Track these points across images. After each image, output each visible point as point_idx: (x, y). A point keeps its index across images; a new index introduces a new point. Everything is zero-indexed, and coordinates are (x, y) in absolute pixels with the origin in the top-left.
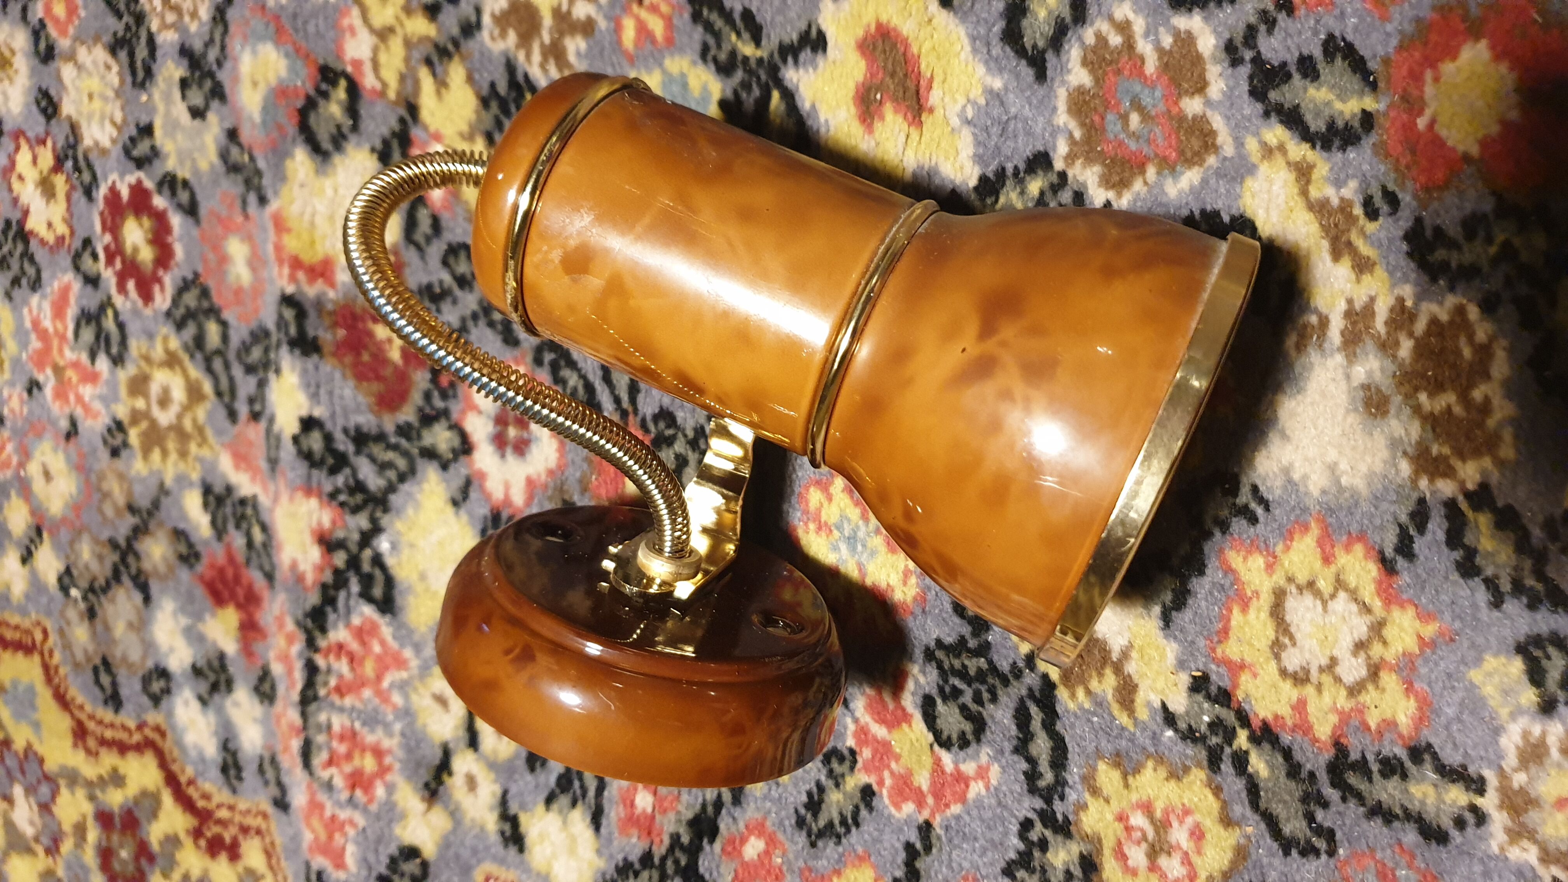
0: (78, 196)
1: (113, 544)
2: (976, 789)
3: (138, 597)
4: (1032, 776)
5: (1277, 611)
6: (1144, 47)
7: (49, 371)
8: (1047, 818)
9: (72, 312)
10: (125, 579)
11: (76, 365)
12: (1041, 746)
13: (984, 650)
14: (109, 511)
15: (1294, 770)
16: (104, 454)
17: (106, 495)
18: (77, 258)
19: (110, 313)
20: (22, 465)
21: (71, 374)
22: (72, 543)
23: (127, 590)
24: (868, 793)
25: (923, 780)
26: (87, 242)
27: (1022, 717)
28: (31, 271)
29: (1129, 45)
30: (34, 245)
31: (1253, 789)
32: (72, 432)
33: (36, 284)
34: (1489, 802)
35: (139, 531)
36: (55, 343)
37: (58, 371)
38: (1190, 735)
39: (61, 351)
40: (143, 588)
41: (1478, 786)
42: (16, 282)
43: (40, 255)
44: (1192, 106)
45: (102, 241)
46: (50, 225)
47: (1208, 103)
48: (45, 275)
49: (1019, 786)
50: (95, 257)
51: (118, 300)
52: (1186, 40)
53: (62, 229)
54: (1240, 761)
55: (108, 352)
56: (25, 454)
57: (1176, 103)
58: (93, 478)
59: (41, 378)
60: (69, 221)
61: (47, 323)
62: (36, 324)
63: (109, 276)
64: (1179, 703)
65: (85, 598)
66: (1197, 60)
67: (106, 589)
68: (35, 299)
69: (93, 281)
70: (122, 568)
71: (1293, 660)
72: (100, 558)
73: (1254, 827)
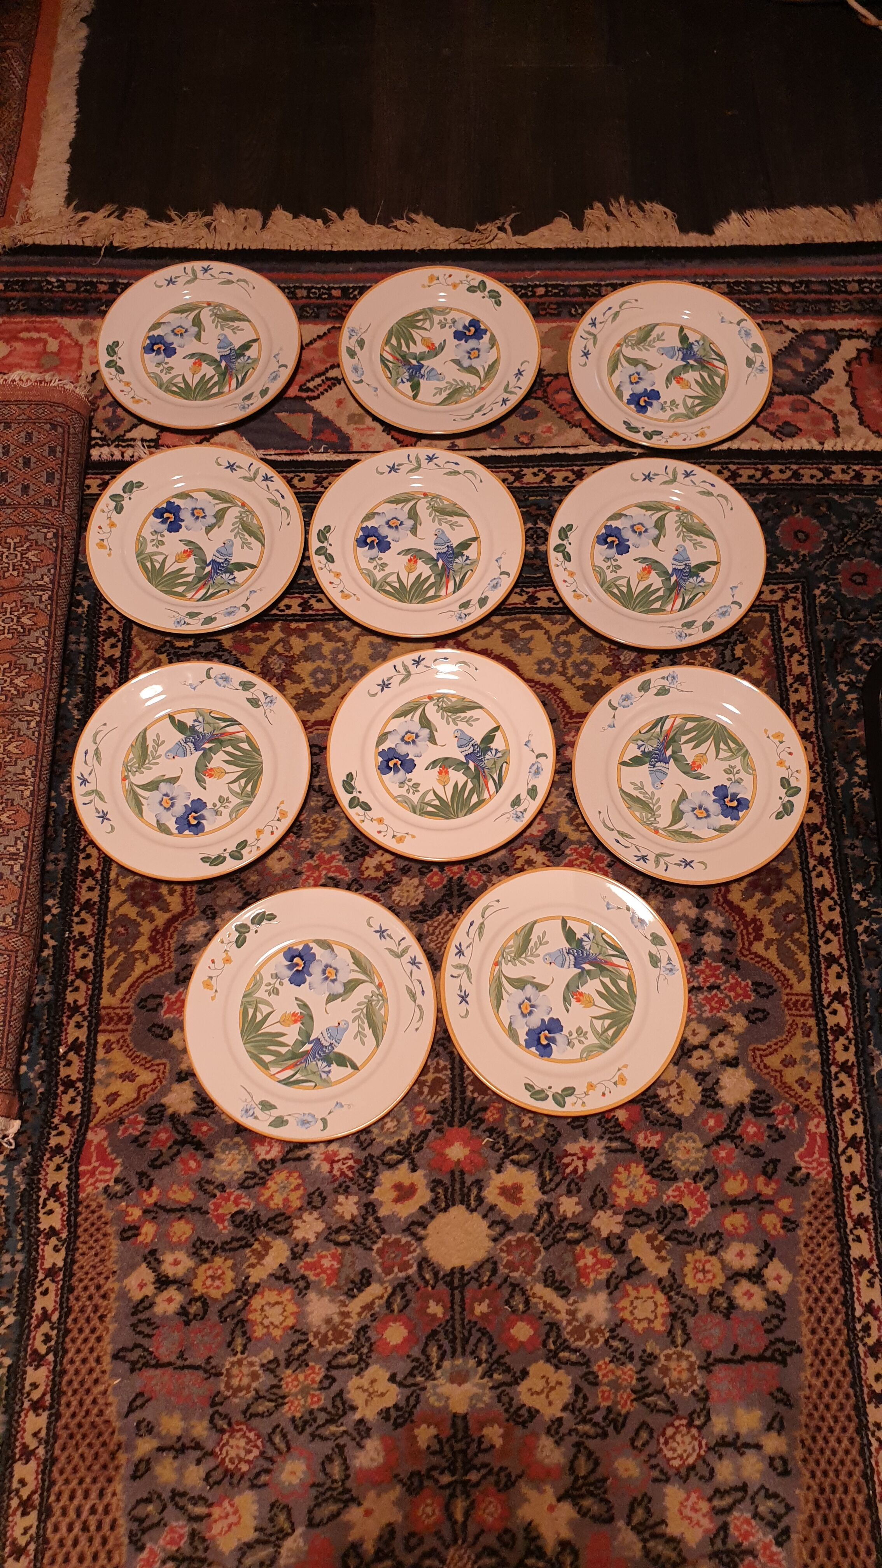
0: (377, 884)
2: (221, 1226)
4: (227, 1243)
5: (277, 1303)
6: (409, 1256)
8: (216, 1248)
11: (320, 876)
12: (235, 1244)
13: (259, 1227)
15: (240, 1311)
24: (214, 1196)
25: (220, 1211)
27: (242, 1239)
28: (352, 857)
29: (410, 1253)
30: (361, 859)
31: (233, 1302)
34: (239, 1356)
38: (244, 1284)
41: (243, 1353)
43: (356, 864)
44: (396, 1269)
47: (397, 1273)
49: (224, 1239)
52: (411, 1266)
53: (366, 874)
54: (240, 1298)
57: (397, 1265)
59: (315, 858)
61: (334, 863)
64: (251, 1280)
66: (407, 1269)
68: (342, 857)
71: (266, 1308)
73: (225, 1303)
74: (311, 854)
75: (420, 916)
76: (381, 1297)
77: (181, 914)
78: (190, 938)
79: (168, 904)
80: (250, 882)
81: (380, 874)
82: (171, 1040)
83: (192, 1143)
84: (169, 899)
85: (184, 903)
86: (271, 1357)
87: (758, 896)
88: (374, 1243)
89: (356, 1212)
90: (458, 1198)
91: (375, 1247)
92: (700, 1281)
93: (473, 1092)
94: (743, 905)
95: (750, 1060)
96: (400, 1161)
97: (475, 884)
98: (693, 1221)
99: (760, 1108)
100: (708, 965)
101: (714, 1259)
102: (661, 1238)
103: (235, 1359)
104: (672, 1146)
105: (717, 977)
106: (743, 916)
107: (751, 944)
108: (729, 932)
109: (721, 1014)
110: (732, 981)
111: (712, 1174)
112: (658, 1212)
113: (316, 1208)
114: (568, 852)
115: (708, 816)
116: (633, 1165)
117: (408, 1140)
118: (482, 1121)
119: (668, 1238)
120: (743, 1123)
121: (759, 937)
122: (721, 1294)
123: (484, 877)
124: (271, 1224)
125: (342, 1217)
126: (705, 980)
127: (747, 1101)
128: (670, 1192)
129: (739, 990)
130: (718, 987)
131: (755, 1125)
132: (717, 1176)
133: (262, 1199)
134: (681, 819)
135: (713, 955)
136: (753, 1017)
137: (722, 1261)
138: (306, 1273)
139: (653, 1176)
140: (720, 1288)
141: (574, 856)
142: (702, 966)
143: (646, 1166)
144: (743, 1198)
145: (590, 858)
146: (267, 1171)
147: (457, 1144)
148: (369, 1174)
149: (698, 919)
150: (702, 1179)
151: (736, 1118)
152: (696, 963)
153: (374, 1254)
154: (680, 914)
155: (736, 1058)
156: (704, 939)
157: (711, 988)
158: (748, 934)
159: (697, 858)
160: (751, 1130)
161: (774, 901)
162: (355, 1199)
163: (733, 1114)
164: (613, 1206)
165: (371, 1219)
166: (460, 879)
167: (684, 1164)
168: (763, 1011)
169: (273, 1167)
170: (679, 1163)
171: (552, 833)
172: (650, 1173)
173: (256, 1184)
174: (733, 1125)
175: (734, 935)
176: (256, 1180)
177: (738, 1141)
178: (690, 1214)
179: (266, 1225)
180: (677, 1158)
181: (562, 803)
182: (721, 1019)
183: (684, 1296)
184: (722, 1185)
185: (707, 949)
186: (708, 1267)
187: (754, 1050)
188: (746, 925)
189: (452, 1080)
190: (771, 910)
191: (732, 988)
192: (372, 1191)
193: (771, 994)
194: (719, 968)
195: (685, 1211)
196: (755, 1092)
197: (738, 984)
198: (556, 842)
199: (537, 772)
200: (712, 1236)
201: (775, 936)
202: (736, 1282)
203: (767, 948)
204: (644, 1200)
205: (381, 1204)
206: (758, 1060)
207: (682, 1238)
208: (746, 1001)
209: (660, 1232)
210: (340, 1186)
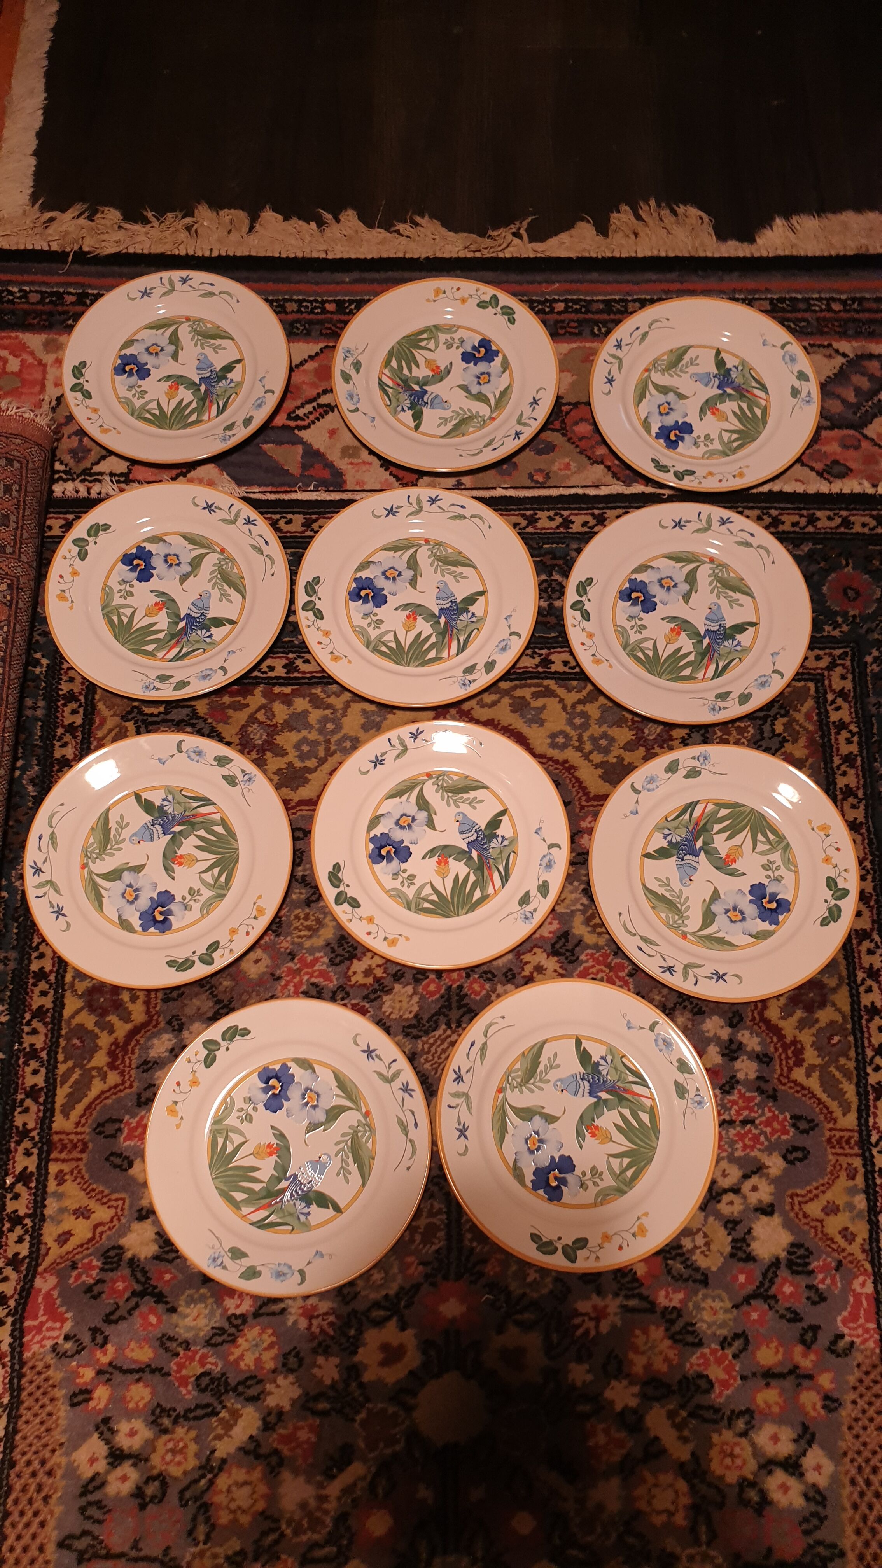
0: (365, 992)
2: (184, 1391)
4: (190, 1410)
5: (246, 1483)
7: (298, 966)
8: (178, 1416)
12: (200, 1412)
13: (227, 1391)
15: (204, 1492)
24: (177, 1354)
25: (184, 1372)
27: (208, 1405)
28: (338, 960)
30: (347, 963)
31: (196, 1481)
33: (332, 962)
34: (201, 1546)
36: (310, 971)
38: (208, 1459)
39: (307, 974)
41: (205, 1543)
43: (343, 967)
46: (355, 973)
49: (186, 1406)
54: (203, 1476)
60: (356, 984)
64: (217, 1454)
68: (326, 960)
71: (234, 1488)
73: (186, 1482)
74: (292, 955)
75: (415, 1032)
76: (364, 1478)
77: (144, 1025)
78: (153, 1054)
79: (130, 1013)
80: (221, 988)
81: (370, 980)
82: (131, 1172)
83: (152, 1294)
84: (131, 1006)
85: (148, 1012)
86: (238, 1548)
87: (799, 1013)
88: (358, 1412)
89: (336, 1376)
90: (453, 1362)
91: (359, 1418)
92: (728, 1468)
93: (471, 1241)
94: (782, 1024)
95: (788, 1208)
96: (387, 1319)
97: (477, 994)
98: (721, 1393)
99: (799, 1265)
100: (742, 1096)
101: (744, 1441)
102: (684, 1414)
103: (196, 1550)
104: (697, 1307)
105: (751, 1110)
106: (781, 1037)
107: (790, 1070)
108: (766, 1055)
109: (755, 1153)
110: (768, 1114)
111: (741, 1340)
112: (680, 1382)
113: (292, 1371)
114: (583, 957)
115: (744, 919)
116: (653, 1328)
117: (397, 1295)
118: (481, 1274)
119: (692, 1415)
120: (778, 1280)
121: (799, 1062)
122: (753, 1484)
123: (487, 986)
124: (241, 1389)
125: (321, 1381)
126: (738, 1113)
127: (783, 1255)
128: (694, 1359)
129: (776, 1125)
130: (752, 1122)
131: (792, 1284)
132: (747, 1342)
133: (232, 1358)
134: (712, 922)
135: (747, 1083)
136: (791, 1157)
137: (753, 1445)
138: (280, 1447)
139: (676, 1341)
140: (751, 1477)
141: (590, 963)
142: (735, 1097)
143: (667, 1330)
144: (777, 1370)
145: (608, 966)
146: (236, 1327)
147: (452, 1300)
148: (352, 1332)
149: (731, 1041)
150: (730, 1345)
151: (770, 1275)
152: (728, 1092)
153: (356, 1425)
154: (711, 1034)
155: (772, 1205)
156: (738, 1065)
157: (744, 1122)
158: (788, 1058)
159: (730, 970)
160: (788, 1289)
161: (817, 1021)
162: (337, 1361)
163: (767, 1271)
164: (628, 1375)
165: (354, 1384)
166: (460, 987)
167: (709, 1326)
168: (803, 1149)
169: (245, 1322)
170: (705, 1326)
171: (565, 935)
172: (672, 1337)
173: (224, 1341)
174: (767, 1284)
175: (771, 1059)
176: (225, 1337)
177: (772, 1302)
178: (716, 1385)
179: (235, 1390)
180: (703, 1321)
181: (577, 900)
182: (755, 1158)
183: (710, 1485)
184: (753, 1354)
185: (740, 1076)
186: (737, 1451)
187: (791, 1197)
188: (785, 1047)
189: (448, 1226)
190: (814, 1030)
191: (768, 1123)
192: (355, 1353)
193: (812, 1129)
194: (754, 1098)
195: (711, 1383)
196: (793, 1245)
197: (775, 1117)
198: (570, 946)
199: (549, 866)
200: (742, 1413)
201: (818, 1061)
202: (770, 1472)
203: (808, 1075)
204: (664, 1368)
205: (366, 1367)
206: (797, 1208)
207: (709, 1415)
208: (784, 1137)
209: (683, 1406)
210: (320, 1344)
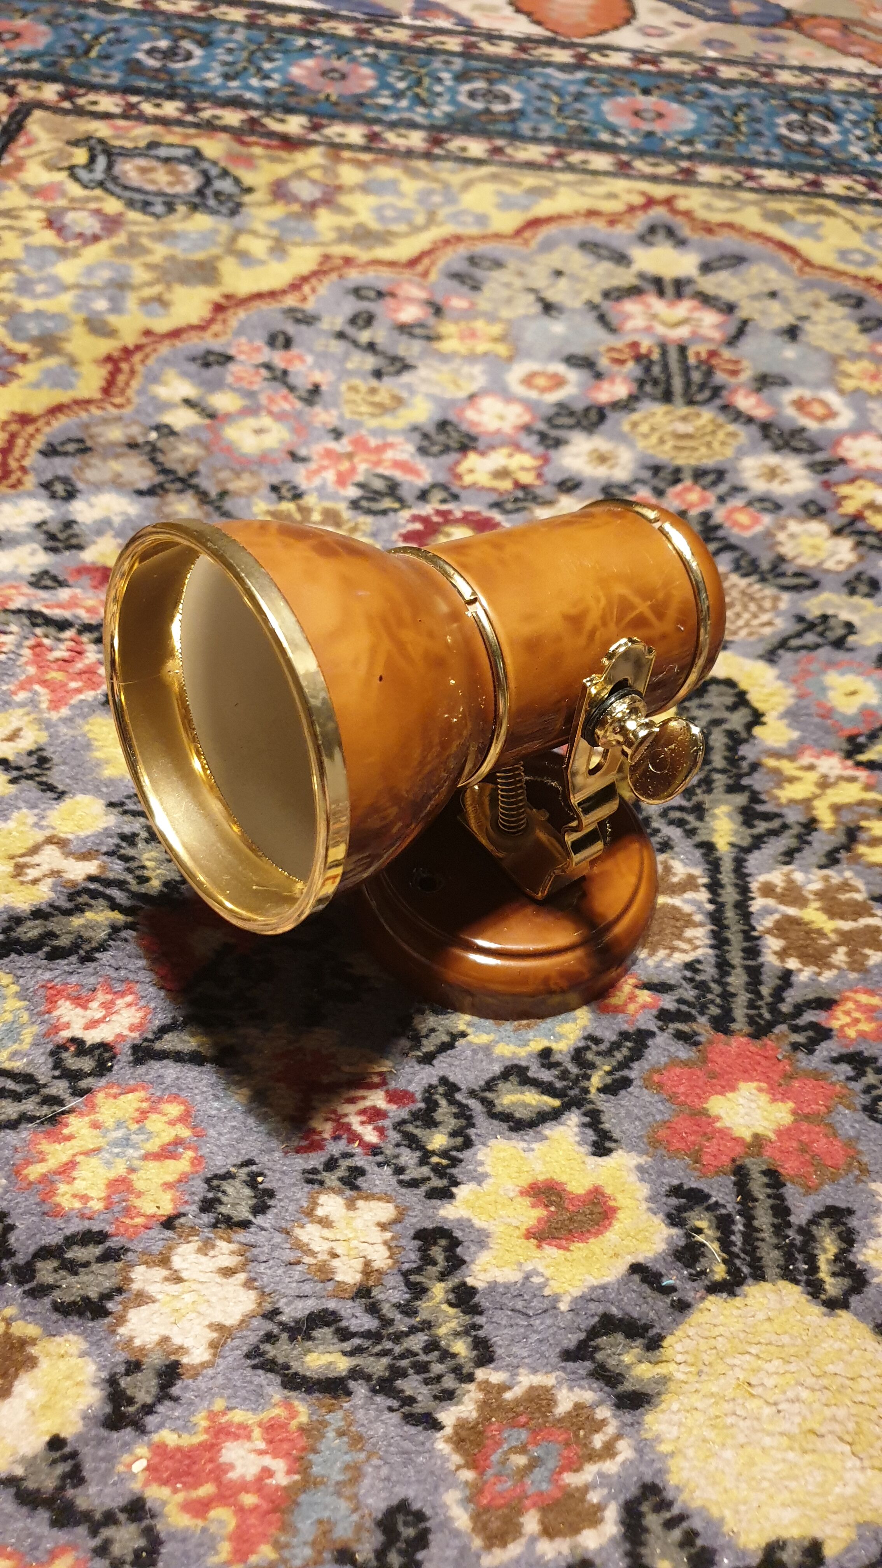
1: (193, 473)
3: (144, 486)
6: (589, 1472)
7: (349, 449)
9: (398, 475)
10: (160, 479)
11: (353, 470)
14: (224, 475)
16: (275, 479)
17: (238, 475)
18: (444, 487)
19: (396, 505)
20: (270, 413)
21: (345, 466)
22: (199, 441)
23: (151, 478)
26: (456, 497)
29: (592, 1456)
30: (456, 455)
32: (294, 456)
33: (423, 451)
35: (203, 497)
36: (374, 458)
37: (350, 456)
39: (366, 461)
40: (151, 492)
42: (426, 436)
43: (449, 459)
45: (457, 510)
46: (471, 471)
47: (533, 1540)
48: (431, 460)
50: (444, 501)
51: (406, 514)
53: (468, 479)
55: (362, 498)
56: (280, 417)
57: (534, 1505)
58: (255, 468)
59: (345, 441)
60: (473, 485)
61: (389, 455)
62: (391, 445)
63: (427, 509)
65: (147, 443)
66: (575, 1530)
67: (153, 460)
68: (411, 448)
69: (423, 496)
70: (171, 477)
72: (183, 461)
81: (506, 485)
88: (448, 1396)
90: (771, 1256)
96: (554, 1115)
113: (231, 1224)
124: (46, 1271)
125: (324, 1273)
133: (34, 1171)
138: (156, 1494)
146: (73, 1076)
147: (749, 1089)
148: (438, 1140)
153: (441, 1444)
162: (385, 1211)
169: (102, 1069)
173: (25, 1118)
179: (25, 1273)
192: (445, 1194)
205: (482, 1240)
210: (331, 1165)
